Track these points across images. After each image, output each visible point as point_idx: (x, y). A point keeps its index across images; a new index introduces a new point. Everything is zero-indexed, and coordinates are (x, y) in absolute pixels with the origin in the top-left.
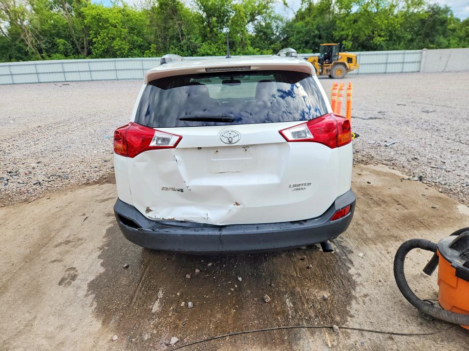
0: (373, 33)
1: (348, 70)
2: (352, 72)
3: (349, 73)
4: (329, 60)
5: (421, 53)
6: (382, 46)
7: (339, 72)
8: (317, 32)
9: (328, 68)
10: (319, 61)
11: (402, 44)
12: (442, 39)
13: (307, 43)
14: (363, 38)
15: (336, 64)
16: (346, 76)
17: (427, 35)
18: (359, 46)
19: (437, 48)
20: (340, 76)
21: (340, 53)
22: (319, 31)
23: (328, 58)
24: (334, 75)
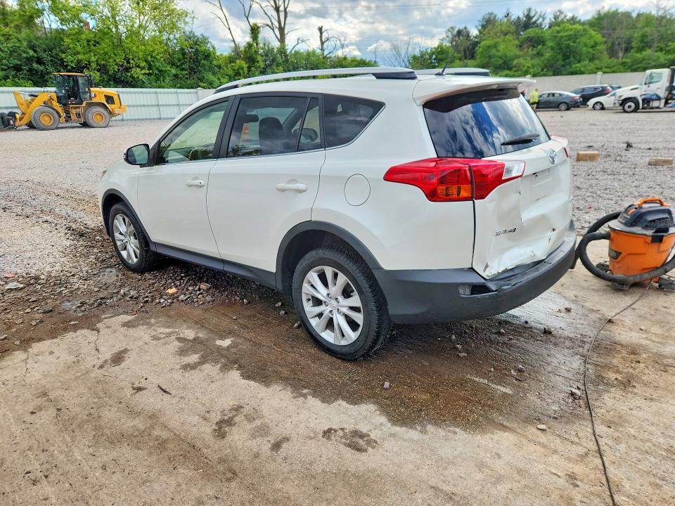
0: (128, 62)
1: (111, 114)
2: (117, 118)
3: (113, 118)
4: (76, 98)
5: (196, 92)
6: (143, 82)
7: (99, 117)
8: (31, 53)
9: (77, 110)
10: (59, 99)
11: (167, 80)
12: (210, 77)
13: (17, 68)
14: (113, 68)
15: (91, 105)
16: (111, 124)
17: (192, 71)
18: (110, 80)
19: (209, 88)
20: (102, 124)
21: (92, 89)
22: (35, 51)
23: (72, 95)
24: (91, 122)
